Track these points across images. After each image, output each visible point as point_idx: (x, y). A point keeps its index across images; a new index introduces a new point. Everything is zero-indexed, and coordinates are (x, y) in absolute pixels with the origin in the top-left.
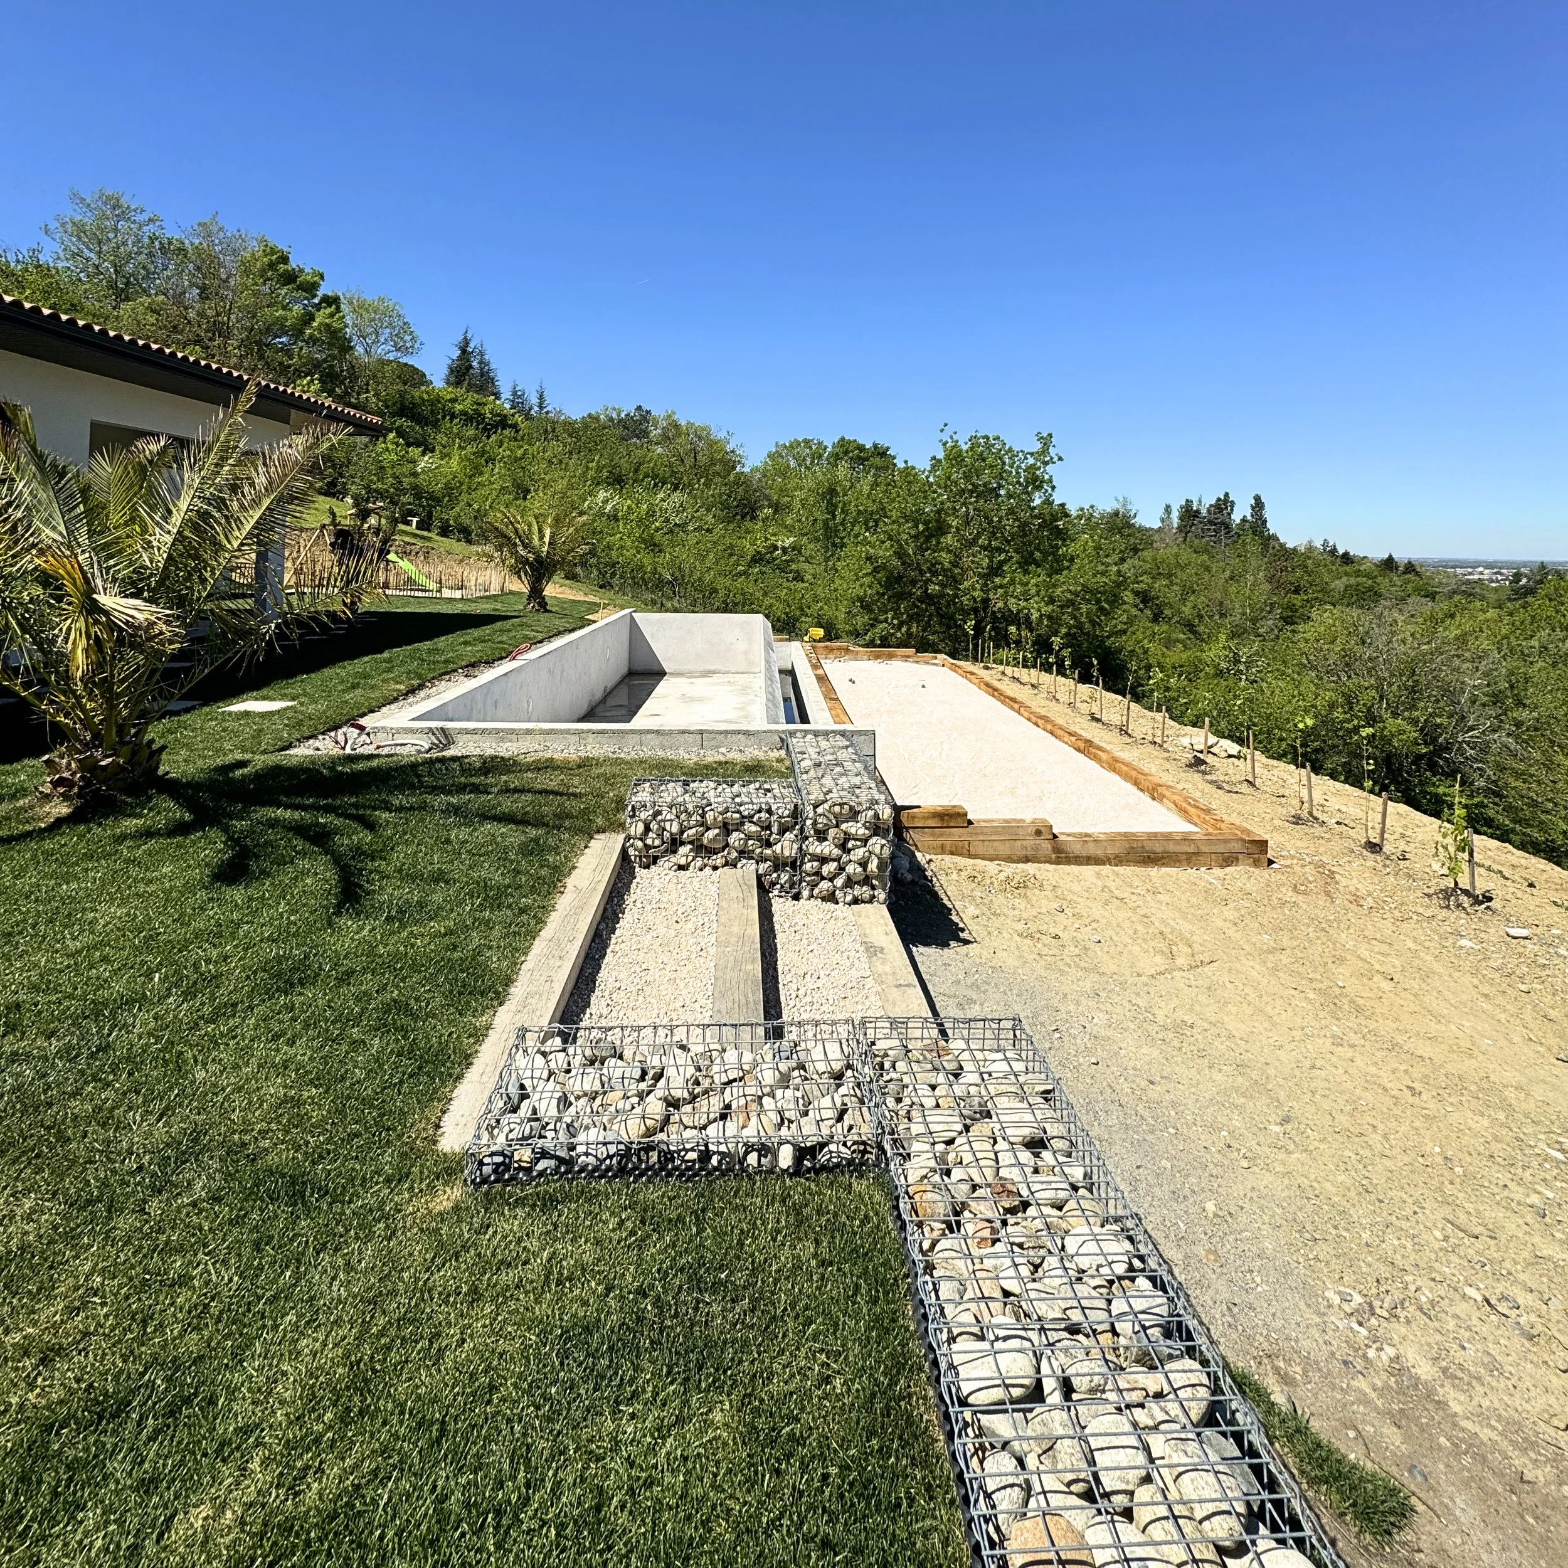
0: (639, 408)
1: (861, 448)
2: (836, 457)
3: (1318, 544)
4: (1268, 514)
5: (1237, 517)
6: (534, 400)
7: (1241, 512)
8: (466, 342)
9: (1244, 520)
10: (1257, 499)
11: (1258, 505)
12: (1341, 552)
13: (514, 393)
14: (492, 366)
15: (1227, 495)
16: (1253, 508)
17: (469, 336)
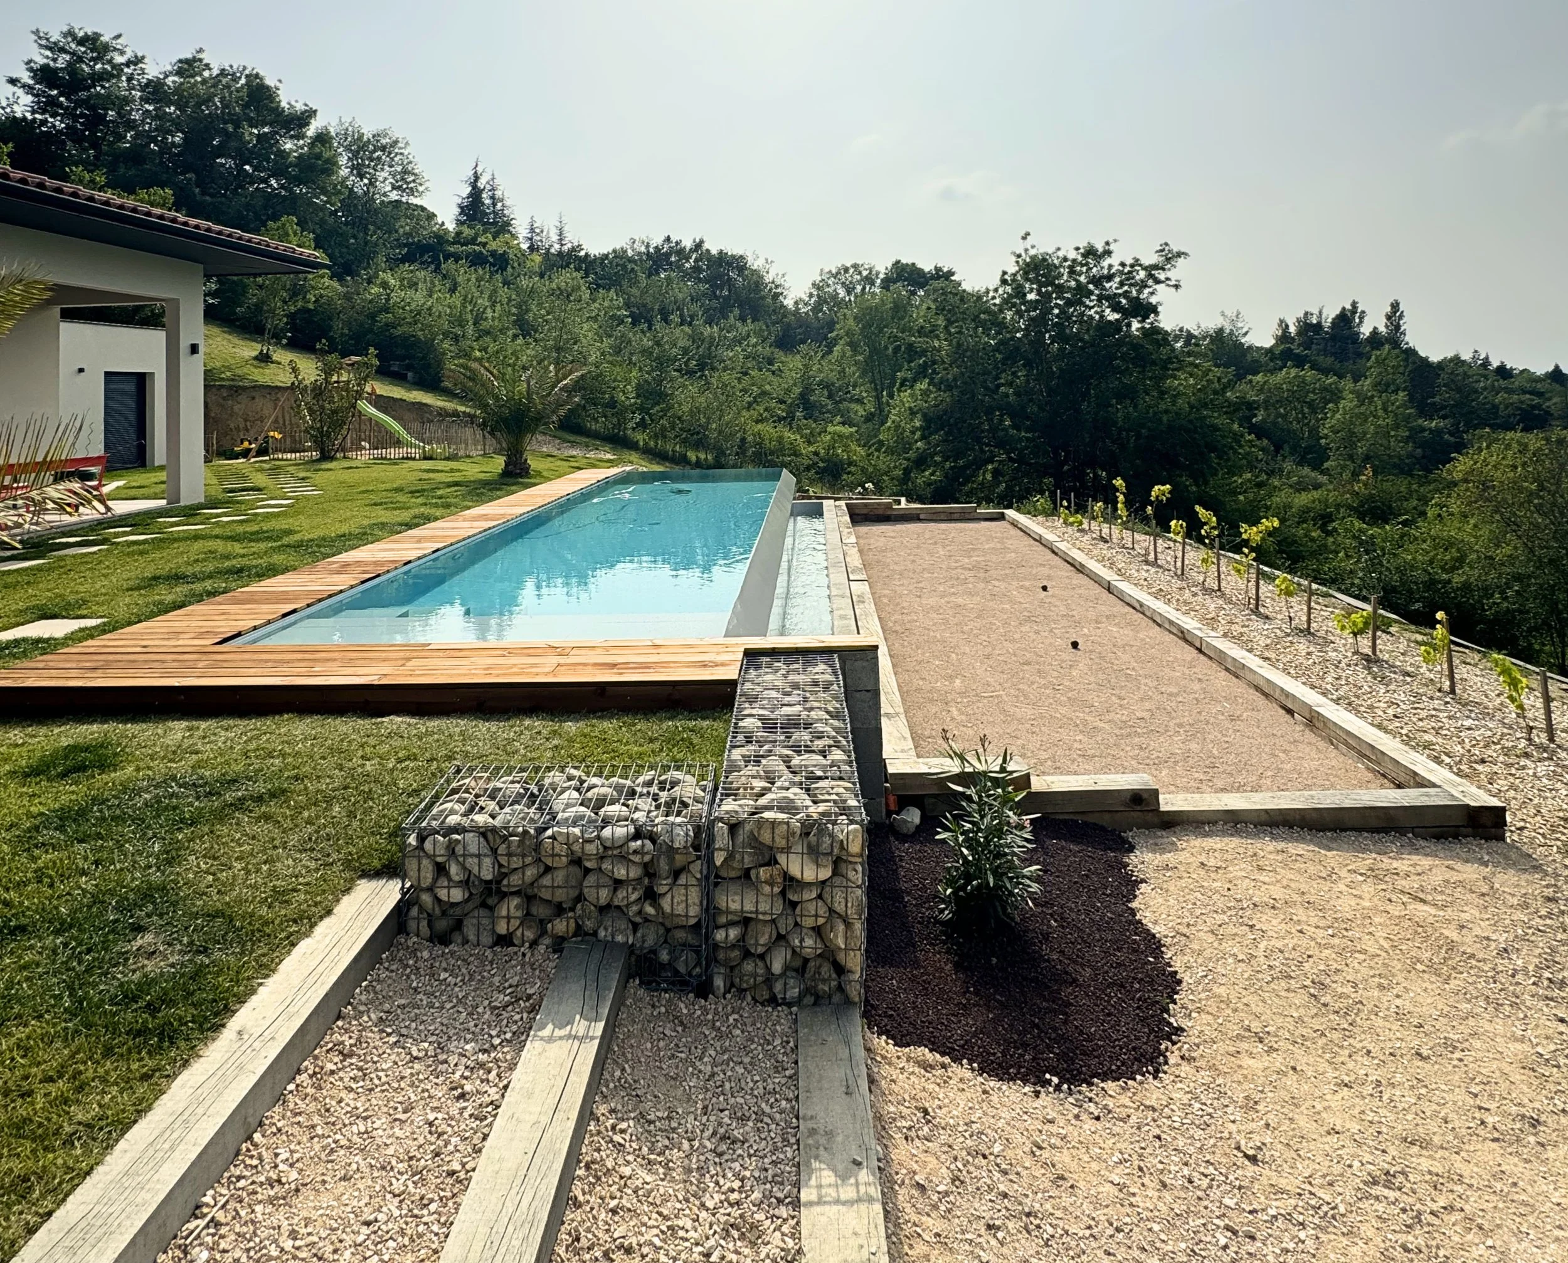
0: (668, 239)
1: (920, 272)
2: (887, 283)
3: (1466, 356)
4: (1407, 325)
5: (1366, 330)
6: (555, 238)
7: (1373, 323)
8: (477, 178)
9: (1375, 332)
10: (1395, 306)
11: (1395, 314)
12: (1495, 364)
13: (532, 230)
14: (507, 203)
15: (1354, 305)
16: (1389, 318)
17: (480, 169)
